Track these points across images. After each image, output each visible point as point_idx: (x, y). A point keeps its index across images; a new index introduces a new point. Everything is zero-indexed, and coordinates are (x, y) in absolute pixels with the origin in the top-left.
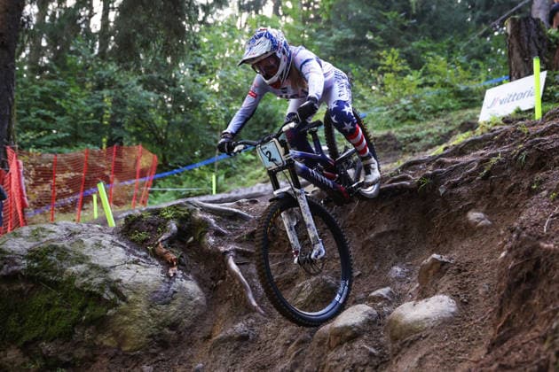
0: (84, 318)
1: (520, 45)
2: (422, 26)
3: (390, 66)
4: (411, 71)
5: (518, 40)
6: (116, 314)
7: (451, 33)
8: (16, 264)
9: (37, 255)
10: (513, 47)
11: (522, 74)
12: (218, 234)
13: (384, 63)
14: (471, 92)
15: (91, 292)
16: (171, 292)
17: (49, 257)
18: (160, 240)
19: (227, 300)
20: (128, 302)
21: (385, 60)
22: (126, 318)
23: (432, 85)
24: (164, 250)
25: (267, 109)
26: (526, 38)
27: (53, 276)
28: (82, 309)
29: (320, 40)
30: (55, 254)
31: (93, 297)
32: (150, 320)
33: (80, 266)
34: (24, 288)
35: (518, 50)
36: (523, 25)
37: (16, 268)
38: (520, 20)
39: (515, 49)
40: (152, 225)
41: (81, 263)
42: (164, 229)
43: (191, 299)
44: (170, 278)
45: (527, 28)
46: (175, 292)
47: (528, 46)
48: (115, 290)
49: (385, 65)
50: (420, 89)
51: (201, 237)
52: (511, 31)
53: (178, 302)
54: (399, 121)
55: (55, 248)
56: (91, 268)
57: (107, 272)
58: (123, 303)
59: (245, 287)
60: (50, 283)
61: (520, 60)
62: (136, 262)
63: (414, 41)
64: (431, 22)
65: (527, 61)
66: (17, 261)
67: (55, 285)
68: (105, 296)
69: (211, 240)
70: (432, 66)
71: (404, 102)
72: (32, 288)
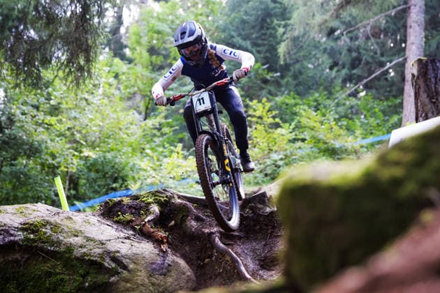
0: (87, 284)
1: (428, 86)
2: (285, 80)
3: (260, 118)
4: (282, 124)
5: (425, 81)
6: (118, 281)
7: (317, 90)
8: (12, 235)
9: (32, 227)
10: (419, 88)
11: (430, 115)
12: (198, 219)
13: (254, 113)
14: (346, 150)
15: (92, 260)
16: (166, 265)
17: (44, 230)
18: (146, 220)
19: (216, 276)
20: (129, 271)
21: (255, 110)
22: (129, 285)
23: (303, 140)
24: (152, 230)
25: (117, 160)
26: (433, 80)
27: (51, 246)
28: (84, 276)
29: (172, 89)
30: (48, 227)
31: (94, 265)
32: (151, 288)
33: (76, 238)
34: (19, 258)
35: (425, 91)
36: (430, 67)
37: (12, 238)
38: (427, 62)
39: (422, 90)
40: (134, 208)
41: (77, 236)
42: (148, 212)
43: (184, 274)
44: (163, 252)
45: (434, 70)
46: (169, 265)
47: (435, 88)
48: (114, 259)
49: (254, 116)
50: (292, 144)
51: (183, 220)
52: (418, 71)
53: (173, 273)
54: (268, 178)
55: (48, 222)
56: (87, 241)
57: (103, 244)
58: (125, 272)
59: (237, 262)
60: (48, 252)
61: (427, 101)
62: (128, 238)
63: (277, 96)
64: (295, 77)
65: (434, 103)
66: (12, 232)
67: (54, 255)
68: (106, 265)
69: (193, 223)
70: (304, 121)
71: (275, 156)
72: (28, 259)
